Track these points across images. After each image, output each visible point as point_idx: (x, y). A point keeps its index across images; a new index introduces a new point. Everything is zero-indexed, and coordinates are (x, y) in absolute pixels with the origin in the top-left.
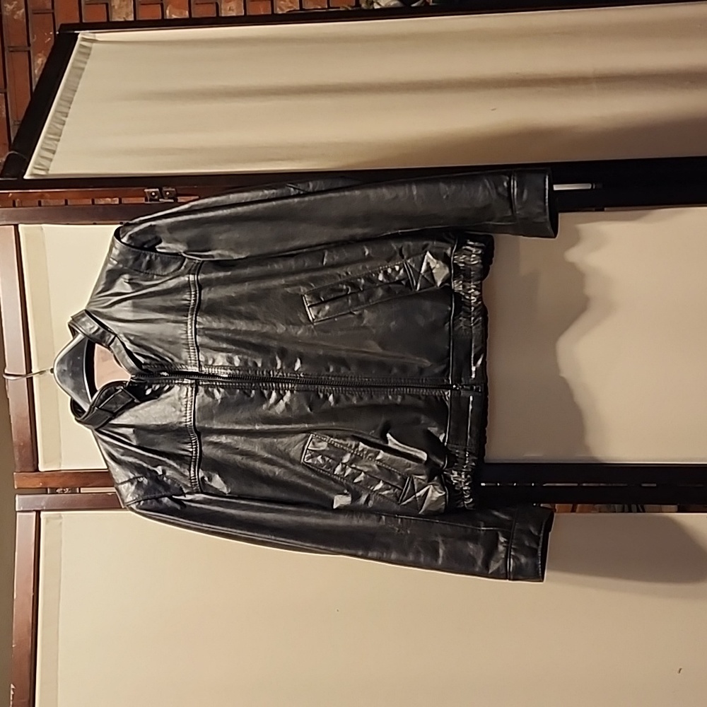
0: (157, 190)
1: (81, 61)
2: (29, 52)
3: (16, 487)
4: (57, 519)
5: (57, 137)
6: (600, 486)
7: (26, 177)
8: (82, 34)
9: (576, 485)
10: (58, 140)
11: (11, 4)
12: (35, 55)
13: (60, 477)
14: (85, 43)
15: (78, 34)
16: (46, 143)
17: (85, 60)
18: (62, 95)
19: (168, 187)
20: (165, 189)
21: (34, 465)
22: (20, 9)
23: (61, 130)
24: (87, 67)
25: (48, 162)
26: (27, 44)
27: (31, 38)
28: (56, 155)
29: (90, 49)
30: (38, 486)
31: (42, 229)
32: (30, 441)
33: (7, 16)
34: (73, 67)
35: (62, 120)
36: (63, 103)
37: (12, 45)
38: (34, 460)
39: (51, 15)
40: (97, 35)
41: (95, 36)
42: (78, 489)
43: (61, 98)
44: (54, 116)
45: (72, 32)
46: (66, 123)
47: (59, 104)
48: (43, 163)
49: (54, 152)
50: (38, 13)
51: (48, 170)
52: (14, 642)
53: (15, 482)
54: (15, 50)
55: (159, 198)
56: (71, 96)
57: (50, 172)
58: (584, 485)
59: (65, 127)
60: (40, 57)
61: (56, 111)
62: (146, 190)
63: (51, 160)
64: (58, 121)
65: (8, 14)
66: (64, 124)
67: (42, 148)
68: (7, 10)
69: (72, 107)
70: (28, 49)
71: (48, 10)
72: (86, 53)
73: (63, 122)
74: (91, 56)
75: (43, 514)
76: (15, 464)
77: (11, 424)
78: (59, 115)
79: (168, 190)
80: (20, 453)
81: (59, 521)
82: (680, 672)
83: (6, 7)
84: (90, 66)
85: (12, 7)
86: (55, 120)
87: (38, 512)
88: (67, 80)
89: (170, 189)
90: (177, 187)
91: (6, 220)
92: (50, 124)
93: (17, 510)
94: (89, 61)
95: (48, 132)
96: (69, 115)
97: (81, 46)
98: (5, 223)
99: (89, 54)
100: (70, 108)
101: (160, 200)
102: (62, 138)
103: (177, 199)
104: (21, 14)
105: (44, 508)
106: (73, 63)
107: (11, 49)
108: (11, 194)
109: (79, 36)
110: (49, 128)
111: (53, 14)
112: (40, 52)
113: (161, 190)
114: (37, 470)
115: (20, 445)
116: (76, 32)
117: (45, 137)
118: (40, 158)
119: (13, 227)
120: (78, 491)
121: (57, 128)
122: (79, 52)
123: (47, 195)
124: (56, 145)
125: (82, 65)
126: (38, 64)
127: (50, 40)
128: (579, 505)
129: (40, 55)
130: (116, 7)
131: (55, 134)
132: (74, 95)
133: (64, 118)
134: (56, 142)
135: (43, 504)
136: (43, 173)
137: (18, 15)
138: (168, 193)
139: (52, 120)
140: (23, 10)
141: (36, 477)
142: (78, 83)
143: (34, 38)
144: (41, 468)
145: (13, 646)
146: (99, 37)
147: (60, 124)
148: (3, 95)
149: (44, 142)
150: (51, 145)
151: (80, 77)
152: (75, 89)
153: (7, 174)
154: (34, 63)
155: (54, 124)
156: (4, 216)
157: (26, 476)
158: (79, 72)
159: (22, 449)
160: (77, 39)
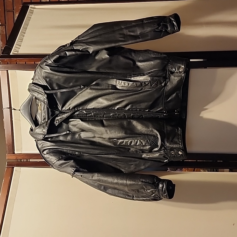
1: (30, 15)
3: (7, 159)
6: (203, 162)
7: (11, 54)
8: (31, 6)
12: (15, 13)
13: (22, 156)
14: (31, 9)
17: (32, 15)
18: (23, 26)
23: (23, 38)
24: (32, 17)
25: (18, 49)
26: (13, 9)
27: (14, 7)
30: (14, 159)
31: (16, 72)
32: (12, 143)
34: (27, 17)
35: (23, 35)
36: (24, 29)
37: (8, 9)
38: (13, 150)
40: (35, 6)
41: (35, 7)
42: (29, 160)
43: (23, 28)
45: (27, 5)
48: (17, 49)
49: (20, 46)
51: (18, 52)
53: (7, 157)
54: (9, 11)
56: (26, 27)
58: (198, 161)
60: (17, 14)
61: (21, 32)
64: (22, 35)
66: (24, 36)
67: (16, 44)
70: (13, 11)
72: (32, 12)
73: (23, 36)
75: (15, 168)
76: (7, 151)
77: (5, 137)
78: (22, 33)
86: (21, 35)
87: (13, 167)
88: (25, 21)
91: (4, 69)
92: (19, 36)
93: (6, 167)
94: (33, 15)
95: (18, 39)
96: (26, 33)
99: (33, 13)
100: (26, 31)
102: (23, 41)
107: (7, 11)
108: (5, 60)
109: (30, 7)
112: (17, 12)
114: (14, 153)
115: (8, 145)
116: (29, 5)
117: (17, 41)
118: (15, 48)
119: (6, 71)
122: (29, 12)
123: (18, 60)
124: (21, 44)
127: (20, 8)
129: (17, 13)
131: (21, 40)
132: (27, 26)
133: (24, 34)
134: (21, 42)
136: (16, 53)
141: (14, 155)
142: (29, 22)
143: (15, 7)
144: (16, 152)
147: (22, 36)
148: (5, 26)
149: (17, 42)
150: (19, 43)
151: (30, 20)
152: (28, 24)
153: (4, 53)
154: (15, 15)
155: (21, 36)
156: (3, 67)
157: (10, 155)
158: (29, 19)
159: (9, 146)
160: (29, 7)
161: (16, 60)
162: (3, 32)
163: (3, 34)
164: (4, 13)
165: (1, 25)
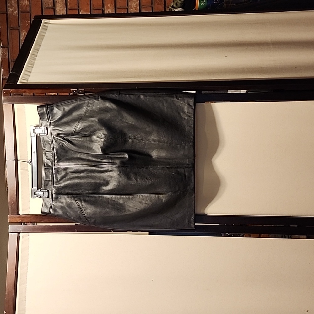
0: (76, 90)
1: (43, 32)
2: (19, 30)
3: (9, 222)
4: (27, 236)
5: (32, 66)
6: (271, 226)
7: (18, 83)
8: (44, 20)
9: (261, 225)
10: (33, 67)
11: (11, 9)
12: (21, 31)
13: (29, 218)
14: (45, 24)
15: (42, 20)
16: (27, 68)
17: (45, 32)
18: (34, 47)
19: (81, 88)
20: (80, 89)
21: (17, 212)
22: (16, 11)
23: (34, 63)
24: (46, 35)
25: (28, 77)
26: (18, 26)
27: (20, 24)
28: (31, 74)
29: (47, 27)
30: (19, 222)
31: (24, 106)
32: (16, 201)
33: (9, 14)
34: (40, 35)
35: (34, 58)
36: (35, 51)
37: (12, 26)
38: (17, 210)
39: (29, 13)
40: (50, 21)
41: (49, 21)
42: (35, 223)
43: (34, 49)
44: (31, 56)
45: (40, 19)
46: (36, 60)
47: (33, 51)
48: (26, 77)
49: (30, 72)
50: (23, 13)
51: (28, 80)
52: (6, 292)
53: (9, 219)
54: (13, 29)
55: (77, 93)
56: (39, 48)
57: (29, 81)
58: (265, 225)
59: (36, 61)
60: (23, 32)
61: (32, 54)
62: (71, 90)
63: (29, 76)
64: (33, 58)
65: (10, 13)
66: (35, 60)
67: (25, 70)
68: (10, 11)
69: (39, 52)
70: (18, 28)
71: (27, 11)
72: (46, 29)
73: (35, 59)
74: (47, 30)
75: (21, 234)
76: (9, 211)
77: (8, 193)
78: (33, 56)
79: (81, 90)
80: (11, 206)
81: (28, 237)
82: (308, 311)
83: (9, 10)
84: (47, 34)
85: (12, 10)
87: (19, 233)
88: (37, 40)
89: (82, 89)
90: (85, 89)
92: (29, 60)
93: (9, 232)
94: (47, 32)
95: (28, 64)
96: (38, 56)
97: (44, 26)
98: (8, 103)
99: (47, 29)
100: (38, 53)
101: (78, 94)
102: (34, 66)
103: (85, 94)
104: (16, 13)
105: (22, 231)
106: (40, 33)
107: (11, 28)
108: (11, 91)
110: (29, 61)
111: (30, 13)
112: (24, 30)
113: (78, 89)
114: (19, 214)
115: (11, 203)
116: (41, 19)
117: (27, 66)
118: (24, 75)
119: (11, 105)
120: (35, 224)
121: (32, 62)
122: (43, 28)
123: (27, 91)
124: (32, 69)
125: (43, 34)
126: (23, 35)
127: (28, 24)
128: (262, 234)
129: (24, 31)
130: (58, 11)
131: (31, 64)
132: (40, 47)
133: (35, 57)
134: (31, 68)
135: (21, 230)
136: (25, 81)
137: (15, 13)
138: (81, 91)
139: (30, 58)
140: (17, 11)
141: (18, 217)
142: (42, 42)
143: (21, 23)
144: (21, 213)
145: (6, 294)
146: (51, 22)
147: (33, 60)
148: (7, 48)
149: (26, 68)
150: (29, 69)
151: (43, 39)
152: (41, 44)
153: (10, 82)
154: (21, 34)
155: (31, 60)
156: (8, 100)
157: (14, 217)
158: (42, 37)
159: (12, 205)
160: (41, 22)
161: (26, 91)
162: (5, 56)
163: (5, 59)
164: (6, 31)
165: (3, 47)
